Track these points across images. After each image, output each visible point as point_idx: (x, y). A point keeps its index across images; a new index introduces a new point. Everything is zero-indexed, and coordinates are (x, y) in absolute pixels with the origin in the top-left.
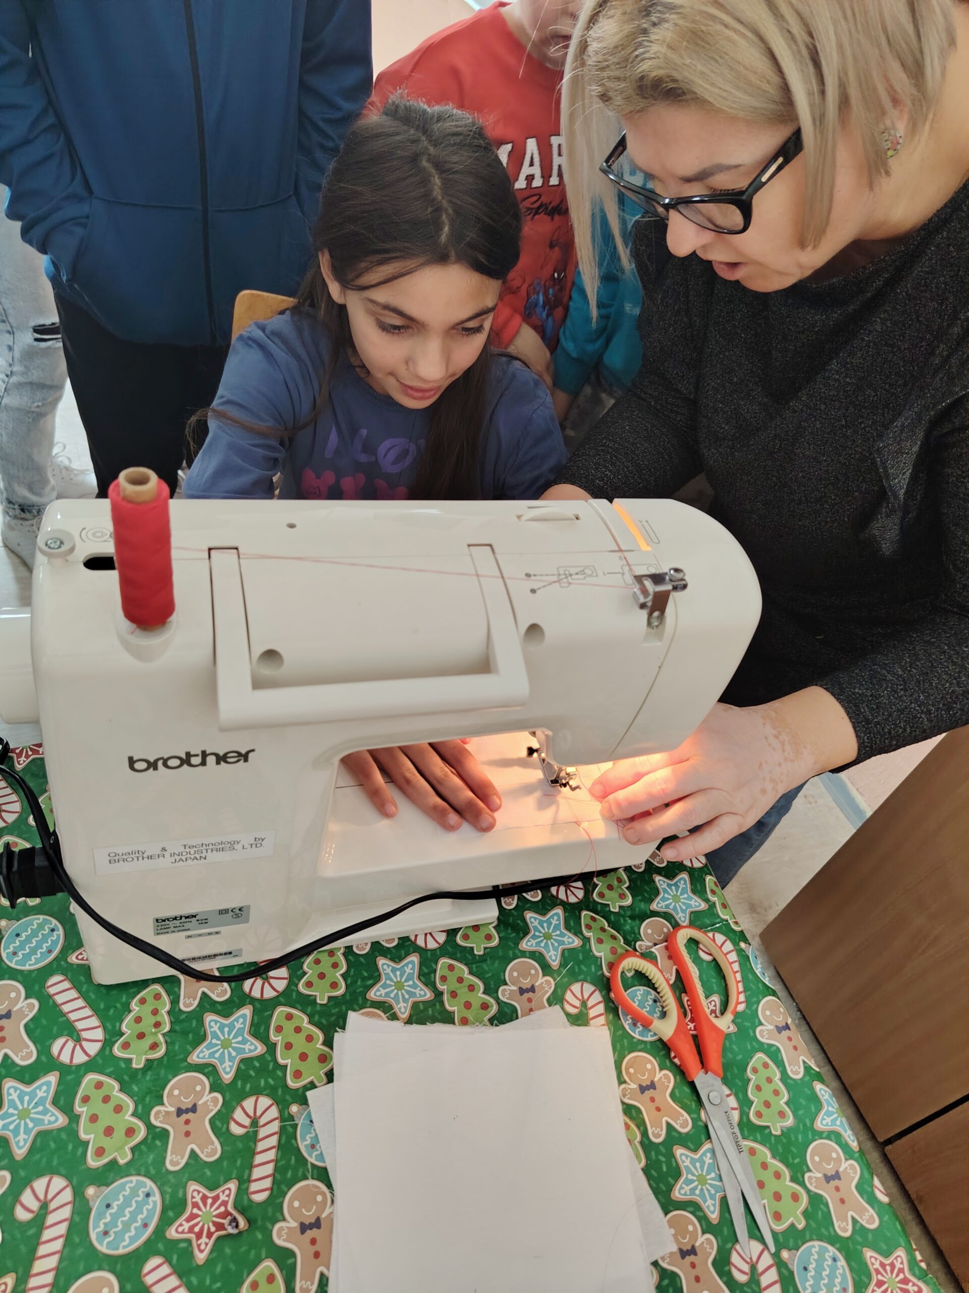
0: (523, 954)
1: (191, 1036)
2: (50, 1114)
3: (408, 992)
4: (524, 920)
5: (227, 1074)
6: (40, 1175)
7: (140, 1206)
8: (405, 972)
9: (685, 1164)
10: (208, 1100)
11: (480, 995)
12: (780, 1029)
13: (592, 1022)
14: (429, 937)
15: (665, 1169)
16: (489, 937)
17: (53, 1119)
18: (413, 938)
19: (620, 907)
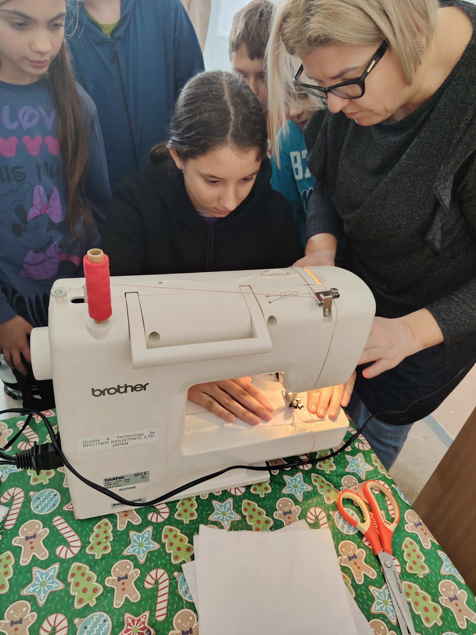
0: (284, 495)
1: (123, 542)
2: (56, 583)
3: (228, 516)
4: (283, 479)
5: (142, 560)
6: (51, 614)
7: (101, 626)
8: (226, 507)
9: (376, 595)
10: (133, 573)
11: (264, 516)
12: (416, 525)
13: (321, 527)
14: (237, 490)
15: (366, 597)
16: (266, 489)
17: (57, 585)
18: (229, 491)
19: (330, 471)
